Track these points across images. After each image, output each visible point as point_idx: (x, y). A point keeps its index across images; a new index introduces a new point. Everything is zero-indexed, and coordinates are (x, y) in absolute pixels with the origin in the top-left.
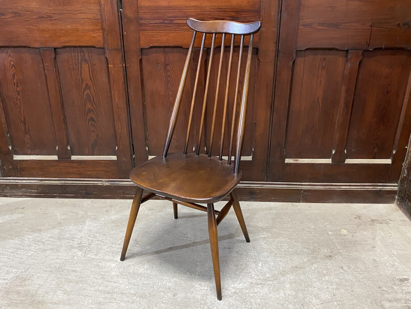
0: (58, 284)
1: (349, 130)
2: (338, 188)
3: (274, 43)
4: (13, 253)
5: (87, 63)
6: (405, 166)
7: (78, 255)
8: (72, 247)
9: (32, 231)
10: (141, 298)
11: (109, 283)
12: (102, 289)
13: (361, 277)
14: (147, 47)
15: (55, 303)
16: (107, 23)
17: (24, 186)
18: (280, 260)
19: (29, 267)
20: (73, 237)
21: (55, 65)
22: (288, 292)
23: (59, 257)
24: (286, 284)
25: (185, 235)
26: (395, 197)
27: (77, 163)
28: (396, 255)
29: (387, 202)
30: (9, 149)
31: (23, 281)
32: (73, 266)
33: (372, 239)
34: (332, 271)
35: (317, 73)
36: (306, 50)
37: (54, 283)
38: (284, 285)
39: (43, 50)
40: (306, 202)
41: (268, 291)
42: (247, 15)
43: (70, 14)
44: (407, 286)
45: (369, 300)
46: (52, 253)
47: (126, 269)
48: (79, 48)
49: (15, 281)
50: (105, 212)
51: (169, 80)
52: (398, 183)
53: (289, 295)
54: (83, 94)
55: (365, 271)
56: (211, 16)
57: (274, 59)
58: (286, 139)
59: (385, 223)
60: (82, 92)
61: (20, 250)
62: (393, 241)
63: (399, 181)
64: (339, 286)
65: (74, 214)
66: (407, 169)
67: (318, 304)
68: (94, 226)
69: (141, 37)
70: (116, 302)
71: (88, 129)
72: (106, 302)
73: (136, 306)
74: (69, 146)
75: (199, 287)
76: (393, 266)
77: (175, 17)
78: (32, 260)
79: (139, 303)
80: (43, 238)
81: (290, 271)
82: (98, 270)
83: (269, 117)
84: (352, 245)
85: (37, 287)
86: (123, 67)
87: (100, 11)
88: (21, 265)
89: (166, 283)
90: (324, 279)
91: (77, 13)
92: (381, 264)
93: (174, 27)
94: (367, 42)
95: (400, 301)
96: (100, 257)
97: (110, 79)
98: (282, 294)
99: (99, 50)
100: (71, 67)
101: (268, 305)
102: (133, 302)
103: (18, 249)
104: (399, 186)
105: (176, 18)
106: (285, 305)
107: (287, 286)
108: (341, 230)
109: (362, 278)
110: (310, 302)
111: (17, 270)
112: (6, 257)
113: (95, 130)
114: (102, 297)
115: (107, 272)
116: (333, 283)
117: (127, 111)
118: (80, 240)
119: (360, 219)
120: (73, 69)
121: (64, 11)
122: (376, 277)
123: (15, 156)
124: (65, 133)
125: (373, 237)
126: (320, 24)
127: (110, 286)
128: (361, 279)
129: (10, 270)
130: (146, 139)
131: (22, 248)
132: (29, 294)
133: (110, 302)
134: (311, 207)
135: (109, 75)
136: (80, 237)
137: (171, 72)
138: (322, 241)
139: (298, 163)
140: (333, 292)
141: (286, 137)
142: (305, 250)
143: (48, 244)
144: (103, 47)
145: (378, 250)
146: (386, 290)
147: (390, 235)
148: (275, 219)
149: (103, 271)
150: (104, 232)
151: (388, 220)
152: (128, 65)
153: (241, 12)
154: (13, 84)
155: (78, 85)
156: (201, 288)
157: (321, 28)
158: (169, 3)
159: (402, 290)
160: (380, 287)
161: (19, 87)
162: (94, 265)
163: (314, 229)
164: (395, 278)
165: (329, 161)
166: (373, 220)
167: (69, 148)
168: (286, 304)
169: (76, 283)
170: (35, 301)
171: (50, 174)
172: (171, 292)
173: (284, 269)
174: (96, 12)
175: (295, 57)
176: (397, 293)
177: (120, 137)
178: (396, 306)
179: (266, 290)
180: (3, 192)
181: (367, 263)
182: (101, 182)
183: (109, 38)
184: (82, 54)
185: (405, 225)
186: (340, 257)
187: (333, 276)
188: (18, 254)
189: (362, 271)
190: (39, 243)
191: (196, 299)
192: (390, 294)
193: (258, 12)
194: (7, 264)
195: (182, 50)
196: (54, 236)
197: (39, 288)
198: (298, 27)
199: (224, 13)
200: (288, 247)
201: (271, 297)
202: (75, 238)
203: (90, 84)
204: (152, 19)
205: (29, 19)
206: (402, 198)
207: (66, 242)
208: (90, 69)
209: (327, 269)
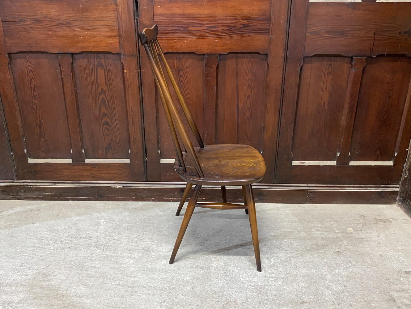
0: (80, 279)
2: (342, 189)
3: (283, 49)
4: (32, 251)
5: (103, 68)
6: (406, 168)
7: (96, 253)
8: (90, 246)
10: (161, 291)
11: (129, 278)
12: (123, 283)
13: (369, 270)
15: (78, 296)
17: (37, 189)
18: (291, 256)
19: (49, 264)
20: (90, 236)
21: (72, 69)
22: (301, 284)
23: (78, 255)
24: (298, 277)
25: (198, 233)
26: (396, 197)
27: (90, 166)
28: (401, 250)
29: (389, 203)
30: (24, 152)
31: (45, 276)
32: (92, 263)
33: (377, 237)
34: (341, 265)
35: (323, 78)
36: (313, 56)
37: (75, 278)
39: (60, 55)
40: (313, 203)
41: (282, 284)
42: (257, 23)
43: (89, 21)
45: (378, 291)
46: (71, 251)
47: (144, 265)
48: (95, 54)
49: (38, 277)
50: (118, 213)
51: (182, 85)
52: (399, 185)
53: (302, 287)
54: (99, 98)
55: (373, 265)
57: (283, 65)
58: (293, 142)
59: (388, 222)
60: (98, 96)
61: (39, 249)
62: (396, 238)
63: (401, 182)
64: (349, 279)
65: (88, 216)
66: (409, 170)
67: (331, 294)
68: (110, 226)
70: (138, 295)
71: (102, 132)
72: (128, 295)
73: (157, 298)
74: (84, 149)
75: (216, 280)
76: (399, 260)
78: (52, 258)
79: (160, 296)
80: (60, 237)
81: (302, 266)
82: (117, 266)
83: (278, 121)
84: (359, 242)
86: (138, 72)
87: (118, 18)
88: (41, 262)
89: (184, 277)
90: (334, 272)
91: (95, 20)
92: (387, 258)
93: (188, 34)
94: (370, 49)
95: (407, 292)
96: (118, 254)
97: (125, 84)
99: (115, 56)
100: (88, 72)
101: (283, 296)
102: (153, 295)
103: (37, 247)
104: (400, 188)
105: (190, 25)
108: (347, 228)
109: (370, 271)
110: (323, 293)
111: (38, 267)
112: (26, 255)
113: (109, 133)
114: (123, 290)
115: (126, 268)
116: (343, 276)
117: (141, 115)
118: (97, 239)
119: (364, 218)
120: (90, 74)
121: (83, 18)
122: (383, 270)
123: (29, 159)
124: (80, 136)
125: (378, 234)
126: (328, 32)
127: (130, 280)
128: (369, 272)
129: (31, 266)
130: (158, 142)
131: (41, 246)
132: (53, 288)
133: (132, 295)
134: (317, 208)
135: (124, 80)
136: (96, 236)
137: (184, 77)
138: (330, 239)
139: (305, 166)
140: (344, 283)
141: (293, 140)
143: (66, 243)
144: (119, 53)
145: (383, 246)
146: (393, 282)
147: (393, 232)
148: (283, 219)
149: (122, 267)
150: (119, 231)
151: (391, 219)
152: (143, 70)
153: (251, 20)
154: (30, 89)
155: (94, 89)
156: (217, 281)
157: (327, 35)
158: (184, 11)
159: (409, 281)
160: (387, 279)
161: (36, 91)
162: (113, 261)
163: (322, 228)
164: (401, 271)
165: (334, 163)
166: (377, 219)
167: (83, 151)
168: (300, 295)
169: (97, 278)
170: (59, 294)
171: (64, 176)
172: (189, 285)
173: (296, 264)
174: (113, 19)
175: (302, 63)
176: (404, 284)
177: (134, 140)
178: (404, 296)
179: (280, 283)
180: (17, 195)
181: (374, 258)
182: (114, 185)
183: (125, 44)
184: (99, 60)
185: (407, 224)
186: (348, 253)
187: (342, 270)
188: (38, 252)
189: (370, 265)
190: (58, 242)
191: (214, 291)
192: (397, 285)
193: (269, 20)
194: (28, 261)
195: (195, 56)
196: (71, 236)
197: (61, 283)
198: (306, 34)
199: (236, 20)
200: (297, 244)
201: (285, 289)
202: (92, 237)
203: (105, 89)
204: (167, 26)
205: (48, 26)
206: (404, 198)
207: (83, 241)
208: (106, 74)
209: (337, 263)
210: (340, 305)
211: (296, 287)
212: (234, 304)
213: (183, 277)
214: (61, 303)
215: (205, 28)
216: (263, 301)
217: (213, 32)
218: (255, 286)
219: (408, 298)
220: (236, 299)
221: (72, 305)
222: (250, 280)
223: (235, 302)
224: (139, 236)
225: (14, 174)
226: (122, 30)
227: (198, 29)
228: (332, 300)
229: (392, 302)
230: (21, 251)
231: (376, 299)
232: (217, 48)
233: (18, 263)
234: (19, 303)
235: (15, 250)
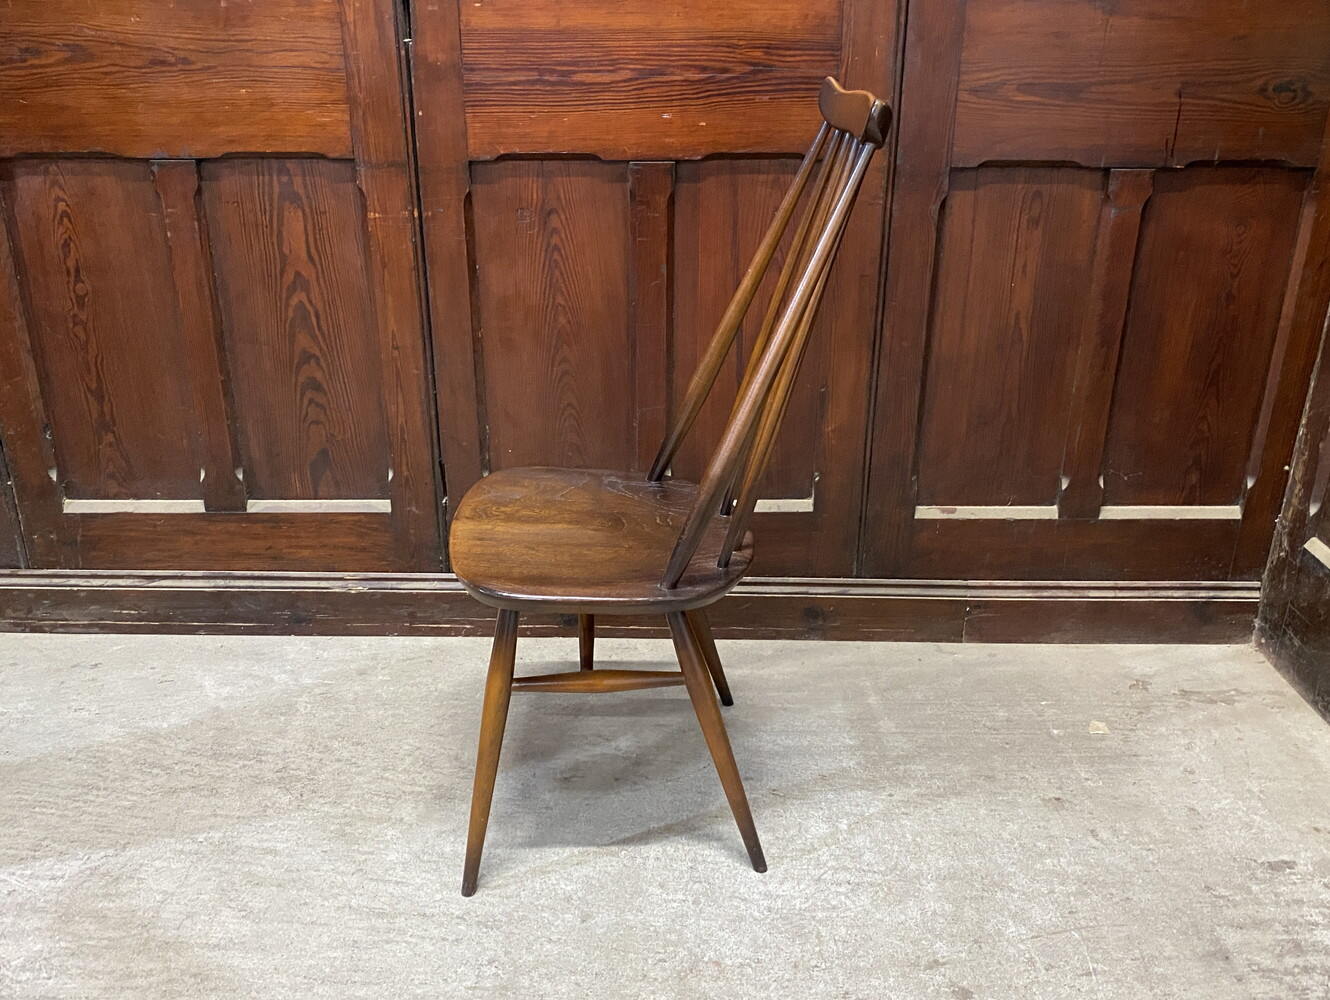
0: (222, 889)
1: (1110, 417)
2: (1078, 595)
4: (73, 798)
5: (301, 206)
6: (1284, 528)
7: (277, 805)
8: (258, 781)
10: (480, 929)
11: (381, 885)
12: (361, 903)
13: (1151, 859)
14: (488, 157)
15: (215, 946)
16: (363, 80)
17: (95, 597)
18: (903, 814)
19: (126, 841)
20: (260, 751)
21: (198, 212)
22: (932, 904)
23: (218, 812)
24: (924, 882)
26: (1252, 622)
27: (263, 521)
28: (1258, 794)
29: (1229, 638)
30: (50, 478)
31: (112, 882)
32: (265, 838)
33: (1183, 749)
34: (1064, 843)
35: (1015, 238)
36: (983, 165)
37: (208, 888)
38: (918, 886)
39: (160, 165)
40: (980, 641)
41: (871, 904)
42: (799, 58)
43: (248, 54)
44: (1291, 884)
45: (1177, 925)
46: (198, 798)
47: (430, 842)
48: (274, 162)
49: (88, 884)
51: (555, 261)
52: (1260, 580)
53: (934, 913)
54: (287, 304)
55: (1165, 843)
57: (882, 193)
58: (917, 445)
59: (1221, 701)
60: (284, 296)
61: (95, 792)
62: (1246, 752)
63: (1266, 573)
64: (1085, 887)
65: (258, 683)
66: (1290, 535)
67: (1024, 937)
68: (325, 718)
69: (470, 125)
70: (405, 942)
71: (300, 414)
72: (374, 942)
73: (466, 952)
74: (241, 470)
75: (658, 892)
76: (1249, 826)
77: (575, 64)
78: (136, 821)
79: (478, 943)
81: (936, 845)
83: (867, 376)
84: (1125, 767)
85: (158, 898)
86: (414, 218)
87: (343, 43)
88: (101, 835)
89: (558, 884)
90: (1038, 866)
91: (269, 50)
92: (1213, 819)
93: (572, 95)
94: (1167, 144)
95: (1270, 927)
96: (349, 808)
97: (370, 256)
98: (912, 911)
99: (337, 166)
100: (250, 219)
101: (871, 943)
102: (457, 940)
103: (89, 787)
104: (1264, 590)
105: (578, 66)
106: (923, 942)
107: (929, 887)
108: (1088, 722)
109: (1156, 861)
110: (1000, 933)
112: (53, 811)
113: (322, 418)
114: (361, 926)
115: (372, 853)
116: (1068, 878)
117: (425, 359)
118: (283, 760)
119: (1146, 689)
120: (257, 226)
121: (230, 43)
122: (1197, 857)
123: (68, 501)
124: (229, 426)
125: (1187, 742)
126: (1026, 88)
127: (385, 894)
128: (1151, 865)
129: (67, 850)
130: (483, 446)
131: (101, 784)
132: (134, 919)
133: (387, 942)
134: (995, 655)
135: (367, 245)
136: (280, 750)
137: (563, 236)
138: (1033, 757)
139: (957, 520)
140: (1069, 903)
141: (918, 438)
142: (980, 782)
143: (181, 772)
144: (351, 157)
145: (1202, 779)
146: (1226, 897)
147: (1238, 735)
148: (886, 691)
149: (361, 849)
150: (356, 734)
151: (1233, 693)
152: (430, 214)
153: (778, 48)
154: (64, 274)
155: (270, 275)
156: (664, 895)
157: (1025, 98)
158: (559, 20)
159: (1276, 895)
160: (1208, 888)
161: (82, 281)
162: (332, 832)
163: (1007, 721)
164: (1255, 861)
165: (1050, 512)
166: (1186, 692)
167: (240, 476)
168: (926, 939)
169: (279, 885)
170: (153, 940)
171: (180, 556)
172: (573, 909)
173: (918, 839)
174: (330, 47)
175: (946, 188)
176: (1260, 904)
177: (403, 439)
178: (1258, 942)
179: (864, 900)
180: (30, 616)
181: (1170, 818)
182: (340, 583)
183: (369, 128)
184: (285, 179)
185: (1283, 707)
186: (1087, 802)
187: (1066, 857)
188: (91, 801)
189: (1155, 842)
190: (155, 771)
191: (652, 929)
192: (1238, 907)
193: (834, 48)
194: (59, 833)
195: (596, 167)
196: (199, 750)
197: (162, 902)
198: (957, 94)
199: (727, 50)
200: (926, 775)
201: (879, 920)
202: (267, 754)
203: (308, 272)
204: (507, 70)
205: (116, 69)
206: (1276, 625)
207: (237, 766)
208: (310, 228)
209: (1051, 836)
210: (1053, 971)
211: (916, 913)
212: (712, 970)
213: (555, 882)
214: (160, 966)
215: (629, 75)
216: (805, 959)
217: (656, 90)
218: (785, 911)
219: (1271, 948)
220: (720, 953)
221: (195, 976)
222: (770, 892)
223: (717, 964)
224: (419, 748)
225: (19, 549)
226: (360, 82)
227: (607, 78)
228: (1027, 956)
229: (1221, 963)
230: (35, 801)
231: (1169, 951)
232: (667, 140)
233: (27, 838)
234: (23, 968)
235: (18, 796)
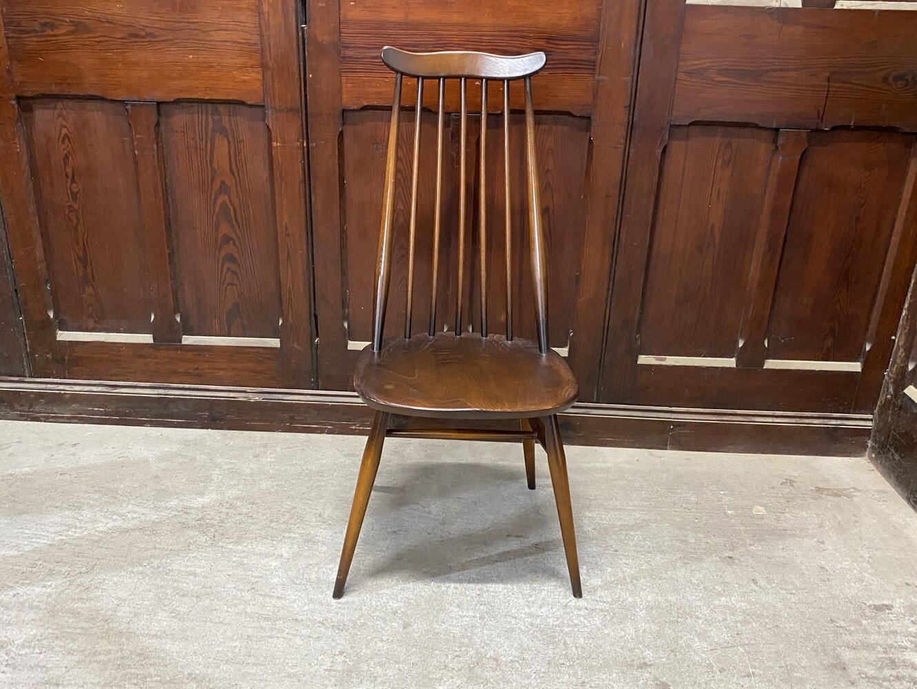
0: (160, 598)
1: (774, 298)
2: (747, 420)
3: (625, 107)
4: (58, 533)
5: (227, 136)
6: (890, 378)
7: (197, 543)
8: (185, 526)
9: (96, 491)
10: (335, 631)
11: (267, 599)
12: (253, 610)
13: (793, 600)
14: (356, 107)
15: (153, 636)
16: (272, 52)
17: (75, 398)
18: (624, 563)
19: (94, 563)
21: (157, 138)
22: (643, 625)
23: (157, 546)
24: (638, 610)
25: (423, 507)
26: (866, 442)
27: (193, 351)
28: (868, 559)
29: (851, 452)
30: (49, 316)
31: (84, 590)
32: (189, 564)
33: (817, 526)
34: (734, 587)
35: (713, 174)
36: (692, 124)
37: (150, 597)
38: (634, 613)
39: (132, 105)
40: (680, 449)
41: (601, 623)
42: (569, 47)
43: (195, 31)
44: (889, 620)
45: (810, 645)
46: (144, 536)
47: (301, 571)
48: (210, 106)
49: (67, 591)
50: (251, 457)
51: (399, 180)
52: (873, 414)
53: (645, 631)
54: (215, 203)
55: (803, 589)
56: (494, 46)
57: (623, 141)
58: (641, 314)
59: (844, 496)
60: (213, 197)
61: (74, 530)
62: (860, 531)
63: (877, 409)
64: (748, 617)
65: (185, 460)
66: (894, 383)
67: (706, 649)
69: (344, 85)
70: (283, 638)
71: (221, 278)
72: (262, 637)
73: (325, 645)
74: (179, 315)
75: (456, 610)
76: (861, 580)
77: (417, 45)
78: (101, 550)
79: (333, 640)
81: (647, 586)
82: (243, 573)
83: (609, 266)
84: (777, 537)
85: (115, 602)
86: (304, 147)
87: (260, 26)
88: (76, 558)
89: (388, 603)
90: (716, 602)
91: (210, 29)
92: (836, 575)
94: (818, 114)
95: (874, 649)
96: (246, 546)
97: (273, 172)
98: (629, 630)
99: (253, 110)
100: (192, 144)
101: (601, 650)
102: (319, 637)
104: (876, 421)
105: (419, 47)
106: (637, 650)
107: (641, 614)
108: (752, 506)
109: (797, 602)
110: (689, 646)
111: (69, 569)
113: (235, 281)
114: (253, 625)
115: (261, 577)
116: (736, 611)
117: (307, 243)
118: (202, 513)
119: (792, 486)
120: (196, 148)
121: (183, 24)
122: (824, 600)
123: (60, 332)
124: (172, 285)
125: (820, 522)
126: (725, 72)
127: (270, 605)
128: (794, 605)
129: (54, 568)
130: (344, 304)
131: (78, 524)
132: (99, 616)
133: (271, 637)
134: (690, 459)
135: (271, 164)
136: (200, 506)
137: (404, 162)
138: (714, 528)
139: (666, 366)
140: (737, 627)
141: (641, 309)
142: (678, 544)
143: (132, 518)
144: (263, 104)
145: (830, 547)
146: (844, 627)
147: (854, 519)
148: (613, 481)
149: (254, 574)
150: (251, 497)
151: (852, 490)
152: (314, 144)
153: (557, 40)
154: (64, 176)
155: (204, 183)
156: (460, 613)
157: (723, 79)
158: (407, 16)
159: (879, 627)
160: (832, 621)
161: (76, 183)
162: (234, 562)
163: (697, 504)
164: (865, 604)
165: (731, 362)
166: (820, 488)
167: (178, 319)
168: (638, 648)
169: (198, 597)
170: (111, 630)
171: (135, 372)
172: (398, 619)
173: (634, 581)
174: (251, 29)
175: (667, 139)
176: (868, 633)
177: (290, 298)
178: (866, 658)
179: (597, 620)
180: (31, 410)
181: (807, 573)
182: (244, 395)
183: (276, 84)
184: (217, 118)
185: (887, 501)
186: (751, 560)
187: (735, 597)
188: (71, 536)
189: (796, 589)
190: (115, 517)
191: (451, 635)
192: (853, 635)
193: (594, 41)
194: (48, 555)
195: (428, 116)
196: (145, 504)
197: (118, 605)
198: (676, 75)
199: (521, 39)
200: (641, 538)
201: (606, 634)
202: (191, 508)
203: (230, 181)
204: (370, 48)
205: (105, 39)
206: (882, 445)
207: (171, 516)
208: (232, 151)
209: (725, 582)
210: (725, 673)
211: (632, 631)
212: (492, 664)
213: (386, 601)
214: (116, 648)
216: (556, 659)
218: (542, 626)
219: (875, 663)
220: (498, 653)
221: (140, 655)
223: (496, 660)
224: (294, 508)
225: (25, 364)
226: (270, 54)
228: (708, 662)
229: (840, 671)
230: (33, 534)
231: (804, 662)
232: (478, 99)
233: (27, 558)
234: (23, 646)
235: (21, 530)
